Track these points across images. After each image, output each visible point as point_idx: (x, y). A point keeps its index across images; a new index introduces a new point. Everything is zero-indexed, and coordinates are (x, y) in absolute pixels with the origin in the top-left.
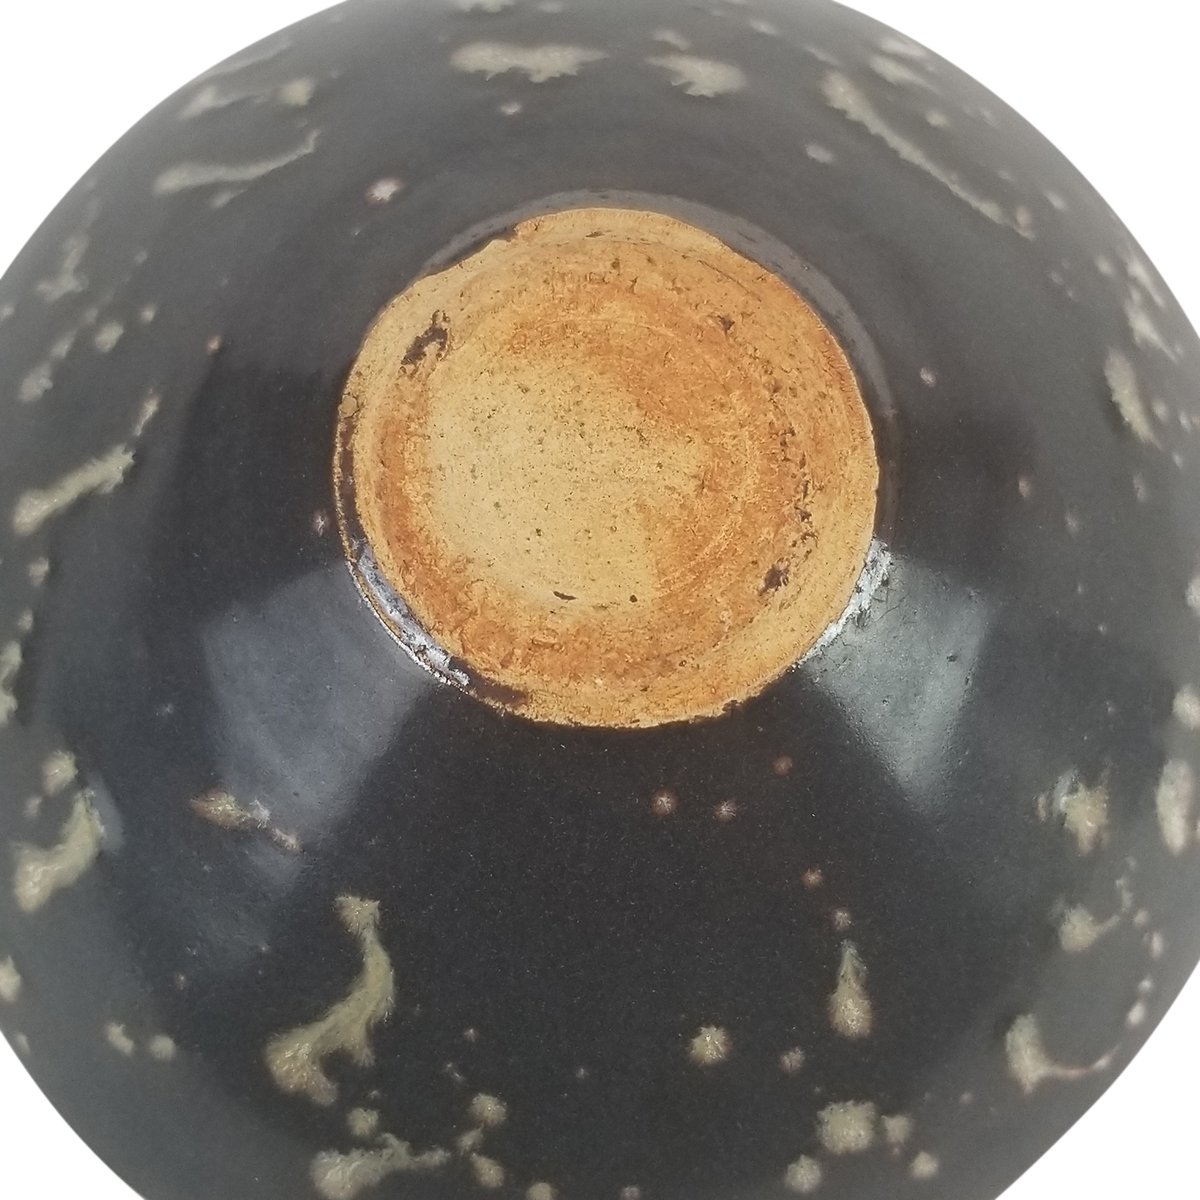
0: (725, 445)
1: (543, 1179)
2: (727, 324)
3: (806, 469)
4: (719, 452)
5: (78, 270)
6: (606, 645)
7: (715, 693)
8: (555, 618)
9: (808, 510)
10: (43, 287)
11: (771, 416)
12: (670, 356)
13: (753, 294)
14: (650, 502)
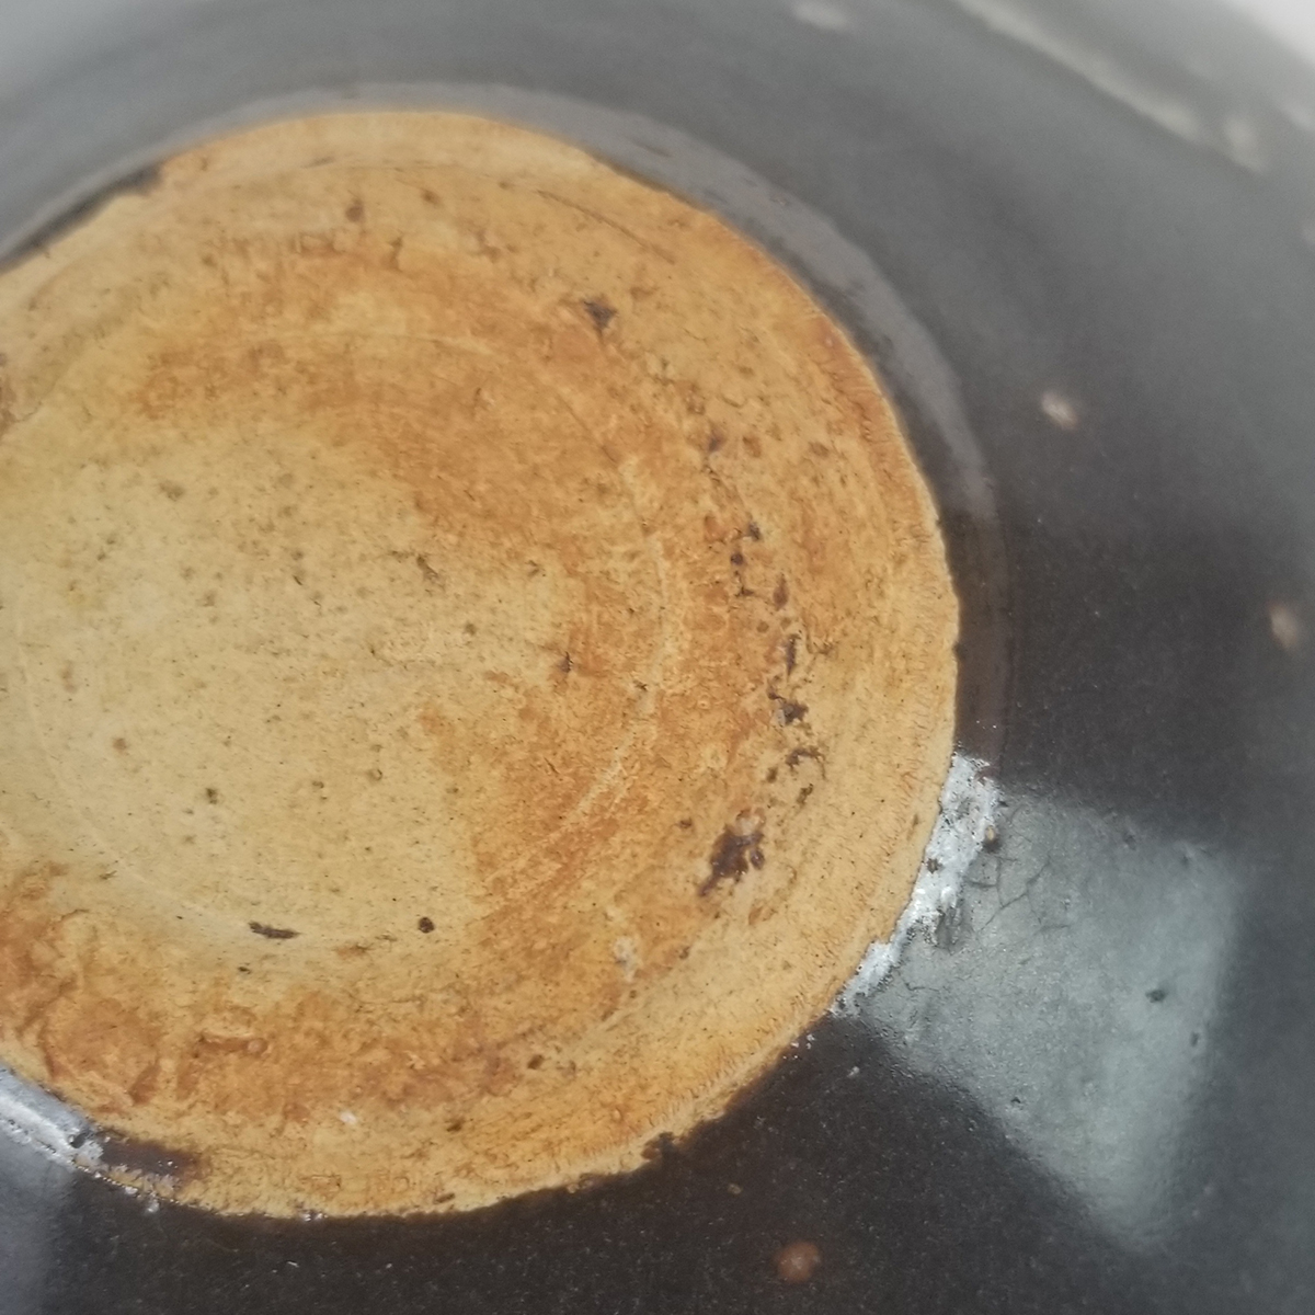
0: (613, 576)
2: (600, 313)
3: (789, 611)
4: (599, 591)
6: (363, 1034)
7: (621, 1119)
8: (248, 982)
9: (800, 698)
11: (707, 503)
12: (484, 395)
13: (657, 250)
14: (452, 711)
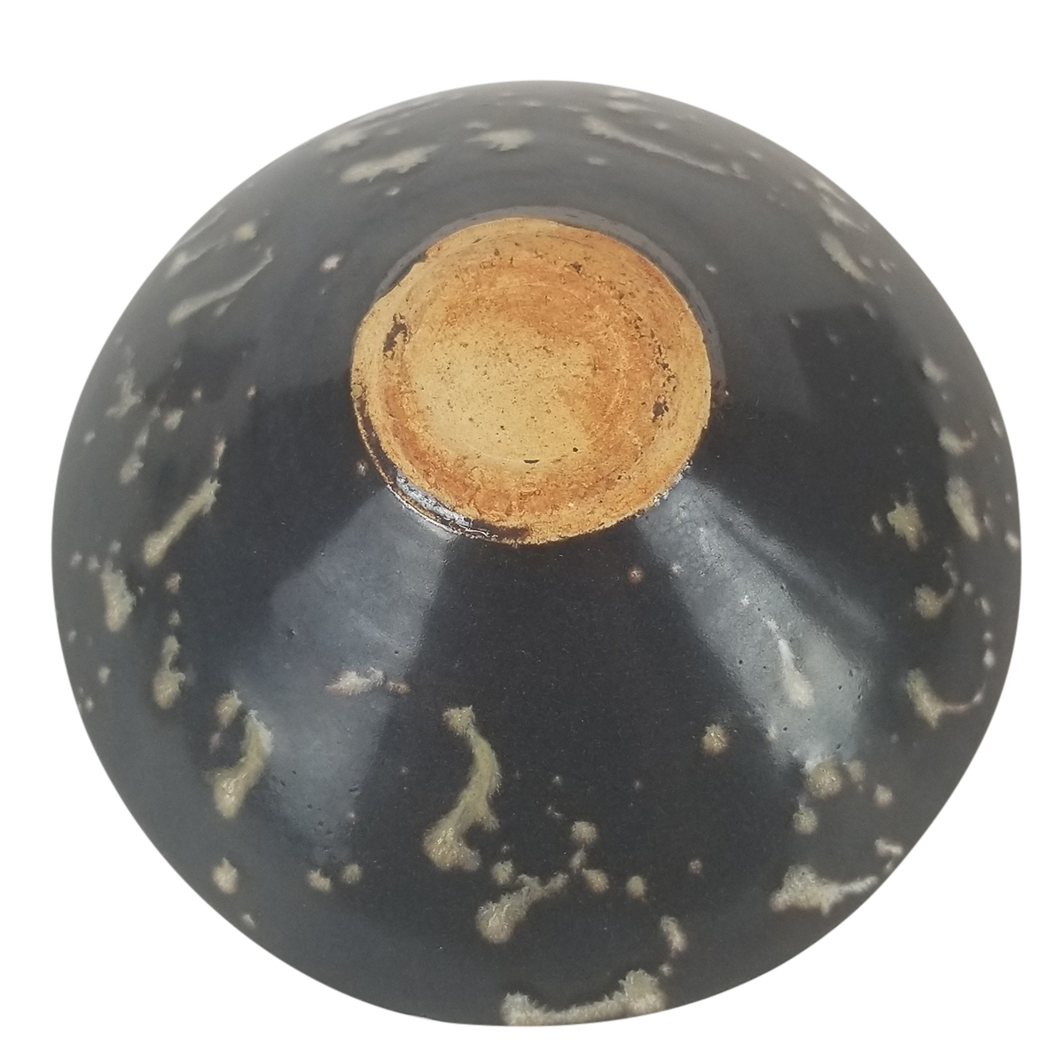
0: (601, 341)
1: (634, 874)
2: (577, 267)
3: (656, 339)
4: (598, 346)
5: (134, 391)
6: (568, 481)
8: (530, 475)
9: (666, 362)
10: (111, 411)
11: (623, 314)
12: (548, 298)
13: (587, 245)
14: (566, 388)
